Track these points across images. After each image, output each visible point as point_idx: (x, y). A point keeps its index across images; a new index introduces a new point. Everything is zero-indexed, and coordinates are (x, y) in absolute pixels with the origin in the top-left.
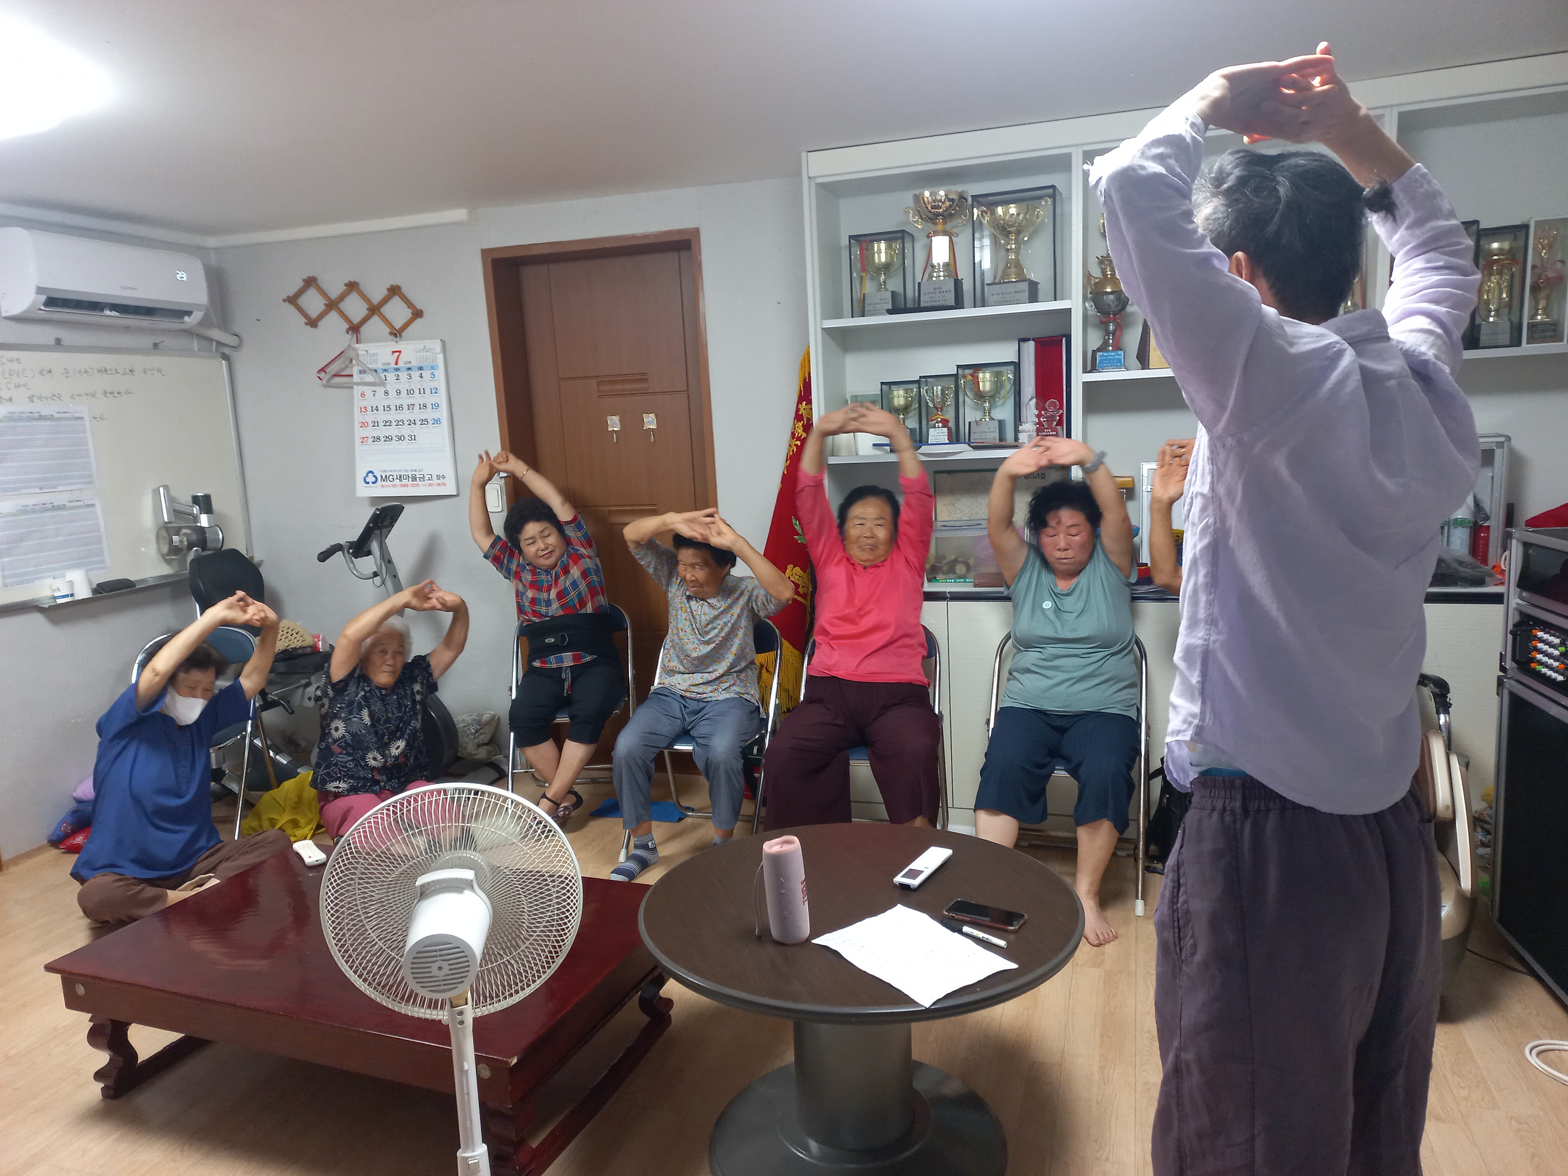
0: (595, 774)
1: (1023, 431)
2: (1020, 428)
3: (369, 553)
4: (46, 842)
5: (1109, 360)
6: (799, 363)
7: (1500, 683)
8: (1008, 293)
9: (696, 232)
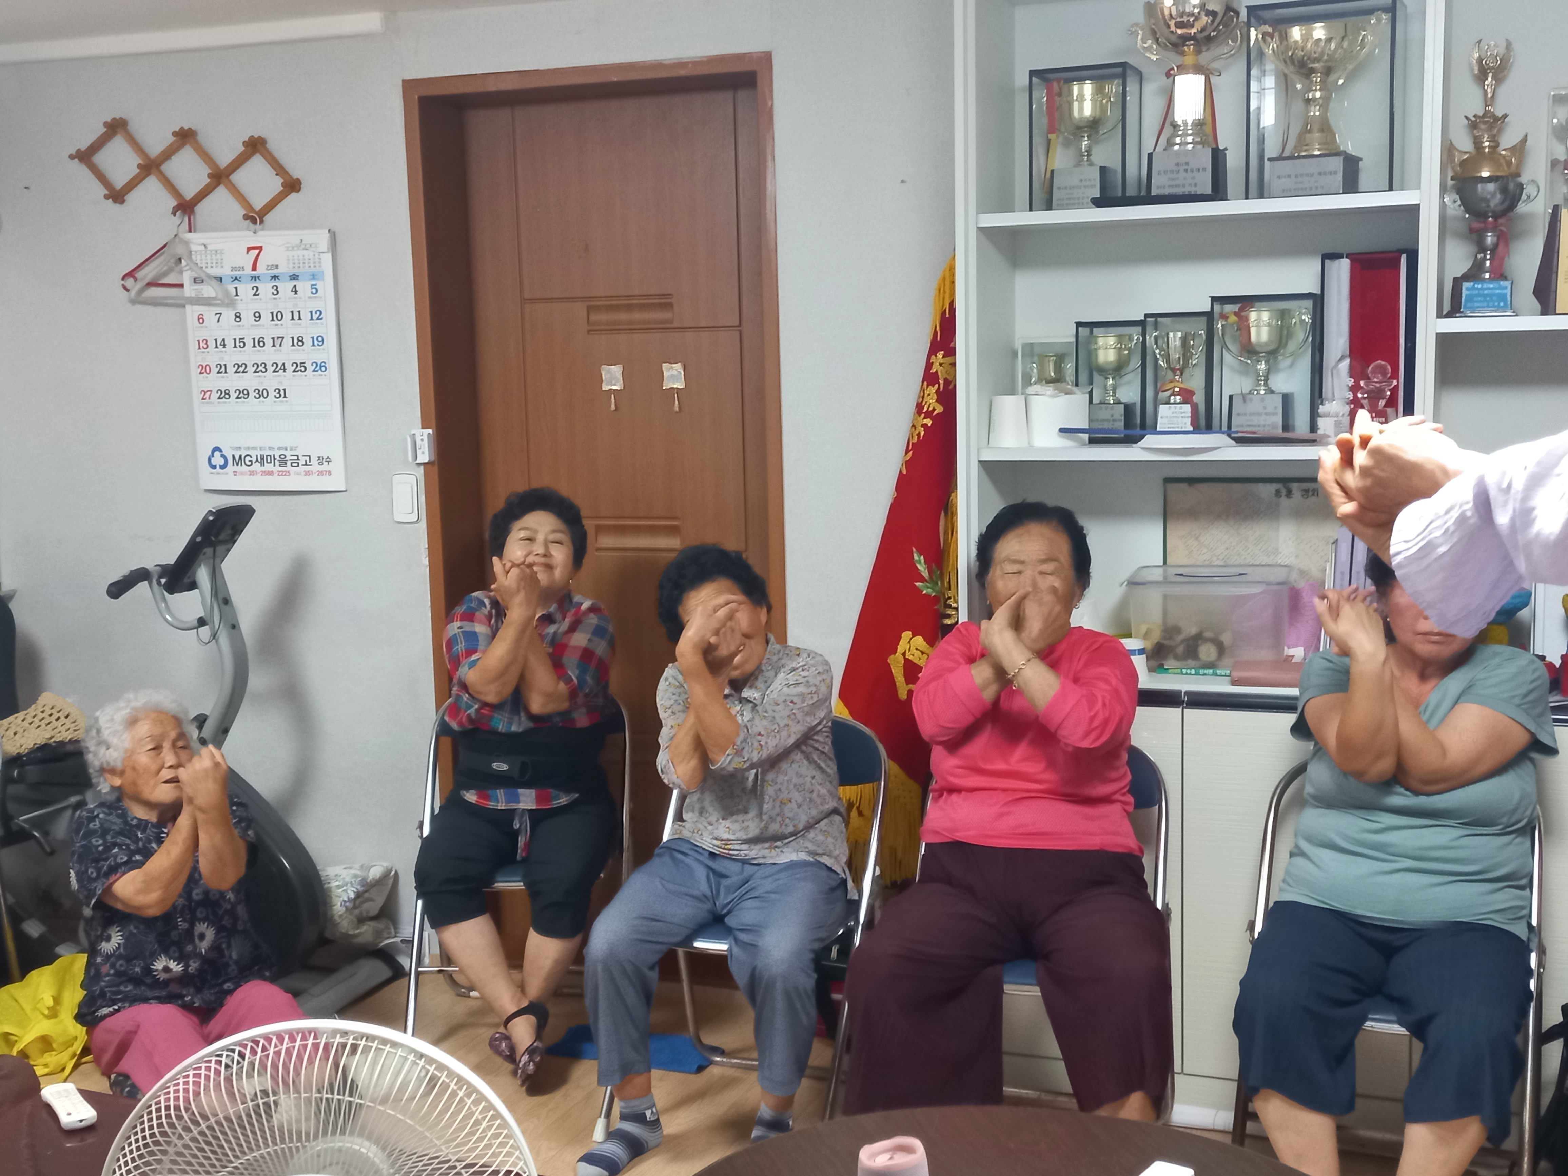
1: (1327, 415)
2: (1322, 409)
3: (193, 586)
5: (1485, 296)
6: (936, 285)
8: (1307, 175)
9: (766, 58)
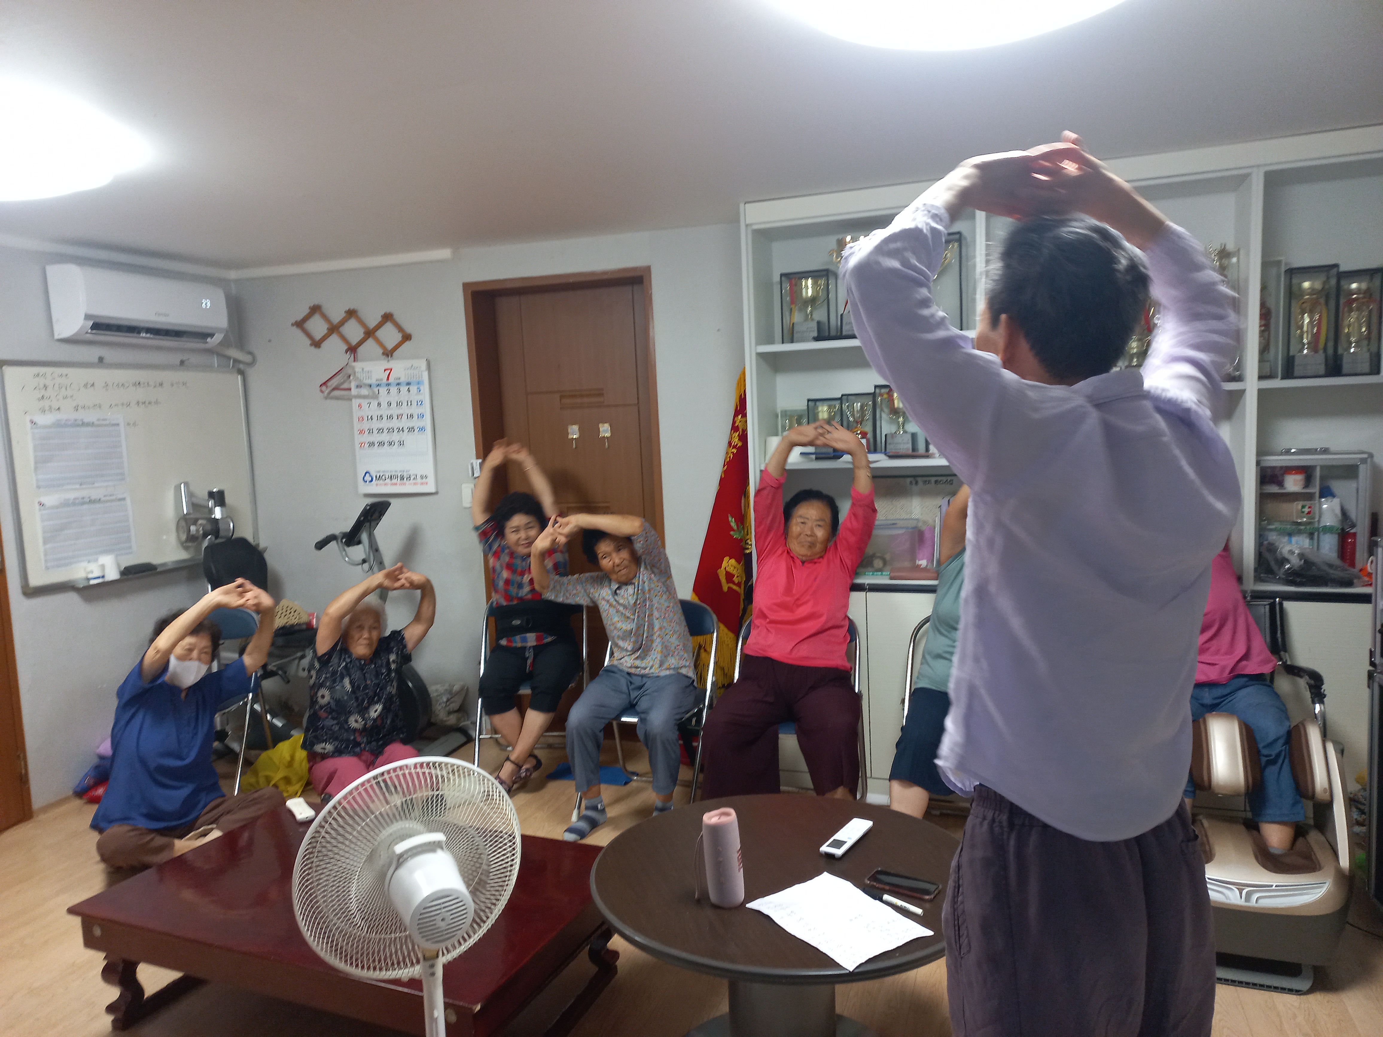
0: (551, 740)
3: (359, 543)
4: (71, 793)
6: (736, 382)
7: (1370, 676)
9: (648, 269)
